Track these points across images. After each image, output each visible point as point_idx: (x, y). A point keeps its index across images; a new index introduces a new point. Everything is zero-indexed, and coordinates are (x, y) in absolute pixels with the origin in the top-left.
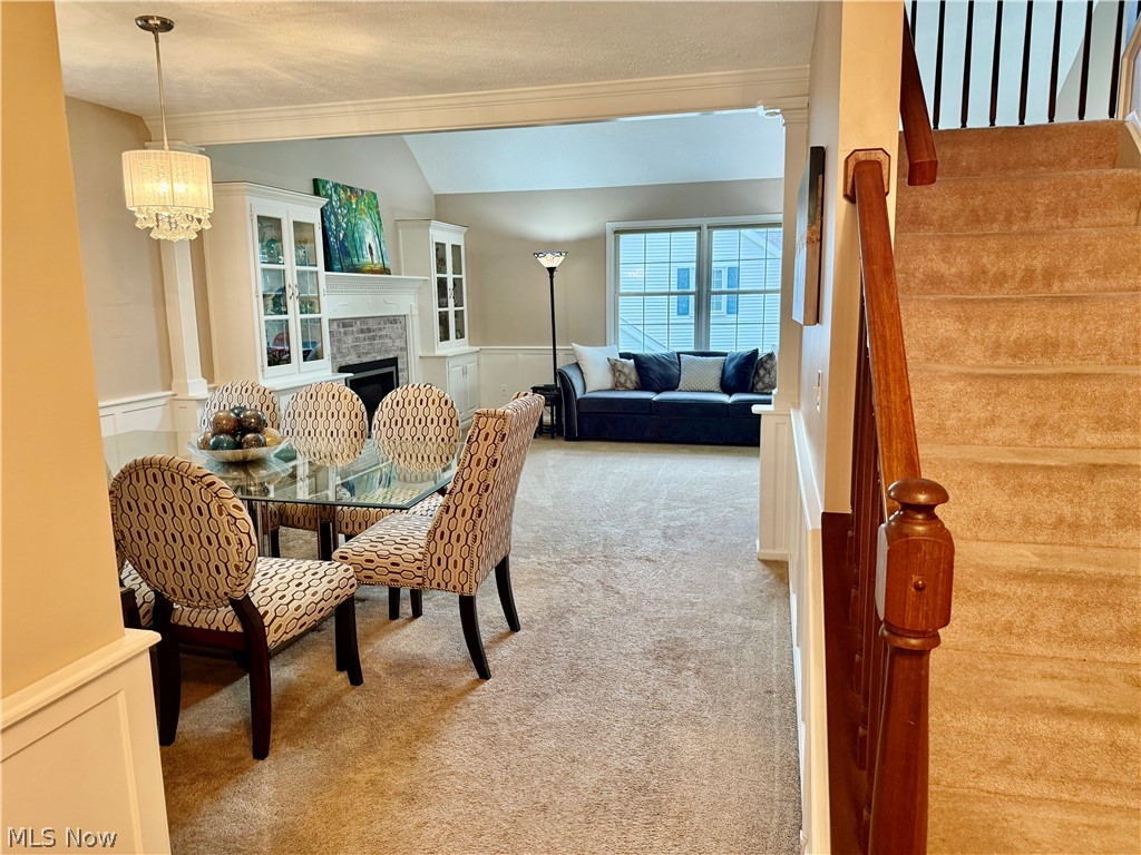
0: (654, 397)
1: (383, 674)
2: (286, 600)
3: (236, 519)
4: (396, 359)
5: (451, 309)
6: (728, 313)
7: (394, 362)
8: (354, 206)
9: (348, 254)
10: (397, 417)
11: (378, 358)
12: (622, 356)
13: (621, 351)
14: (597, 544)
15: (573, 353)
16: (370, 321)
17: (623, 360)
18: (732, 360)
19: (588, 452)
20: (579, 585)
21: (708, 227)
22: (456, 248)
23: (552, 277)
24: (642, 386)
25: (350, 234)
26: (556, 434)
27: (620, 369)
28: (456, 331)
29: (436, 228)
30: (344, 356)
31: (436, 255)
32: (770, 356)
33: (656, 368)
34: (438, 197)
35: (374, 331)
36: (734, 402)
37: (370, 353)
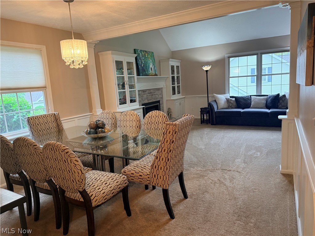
0: (242, 110)
1: (138, 212)
2: (100, 190)
3: (76, 165)
4: (159, 101)
5: (176, 85)
6: (268, 82)
7: (159, 102)
8: (147, 57)
9: (145, 71)
10: (150, 121)
11: (154, 101)
12: (231, 97)
13: (230, 96)
14: (219, 164)
15: (214, 96)
16: (152, 90)
17: (231, 98)
18: (270, 97)
19: (218, 129)
20: (211, 181)
21: (261, 54)
22: (178, 67)
23: (207, 73)
24: (238, 107)
25: (145, 65)
26: (208, 123)
27: (230, 101)
28: (178, 92)
29: (171, 61)
30: (143, 101)
31: (171, 69)
32: (284, 96)
33: (242, 101)
34: (172, 52)
35: (152, 93)
36: (271, 112)
37: (151, 100)
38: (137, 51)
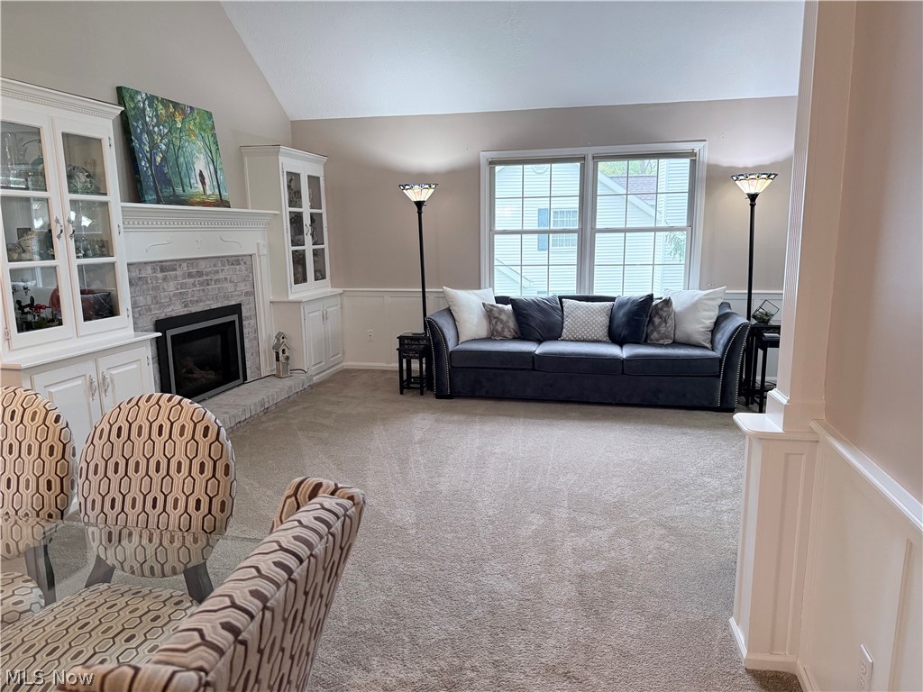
0: (537, 349)
4: (240, 305)
5: (308, 247)
7: (236, 309)
8: (179, 125)
9: (169, 183)
11: (214, 306)
12: (498, 300)
13: (496, 295)
15: (444, 296)
16: (201, 262)
17: (500, 305)
18: (622, 305)
21: (594, 158)
22: (313, 181)
23: (420, 212)
24: (522, 336)
25: (171, 159)
26: (425, 389)
27: (496, 315)
28: (315, 272)
29: (286, 155)
30: (162, 306)
31: (289, 187)
32: (667, 302)
33: (536, 314)
34: (294, 123)
35: (207, 274)
36: (630, 357)
37: (201, 301)
38: (132, 98)
